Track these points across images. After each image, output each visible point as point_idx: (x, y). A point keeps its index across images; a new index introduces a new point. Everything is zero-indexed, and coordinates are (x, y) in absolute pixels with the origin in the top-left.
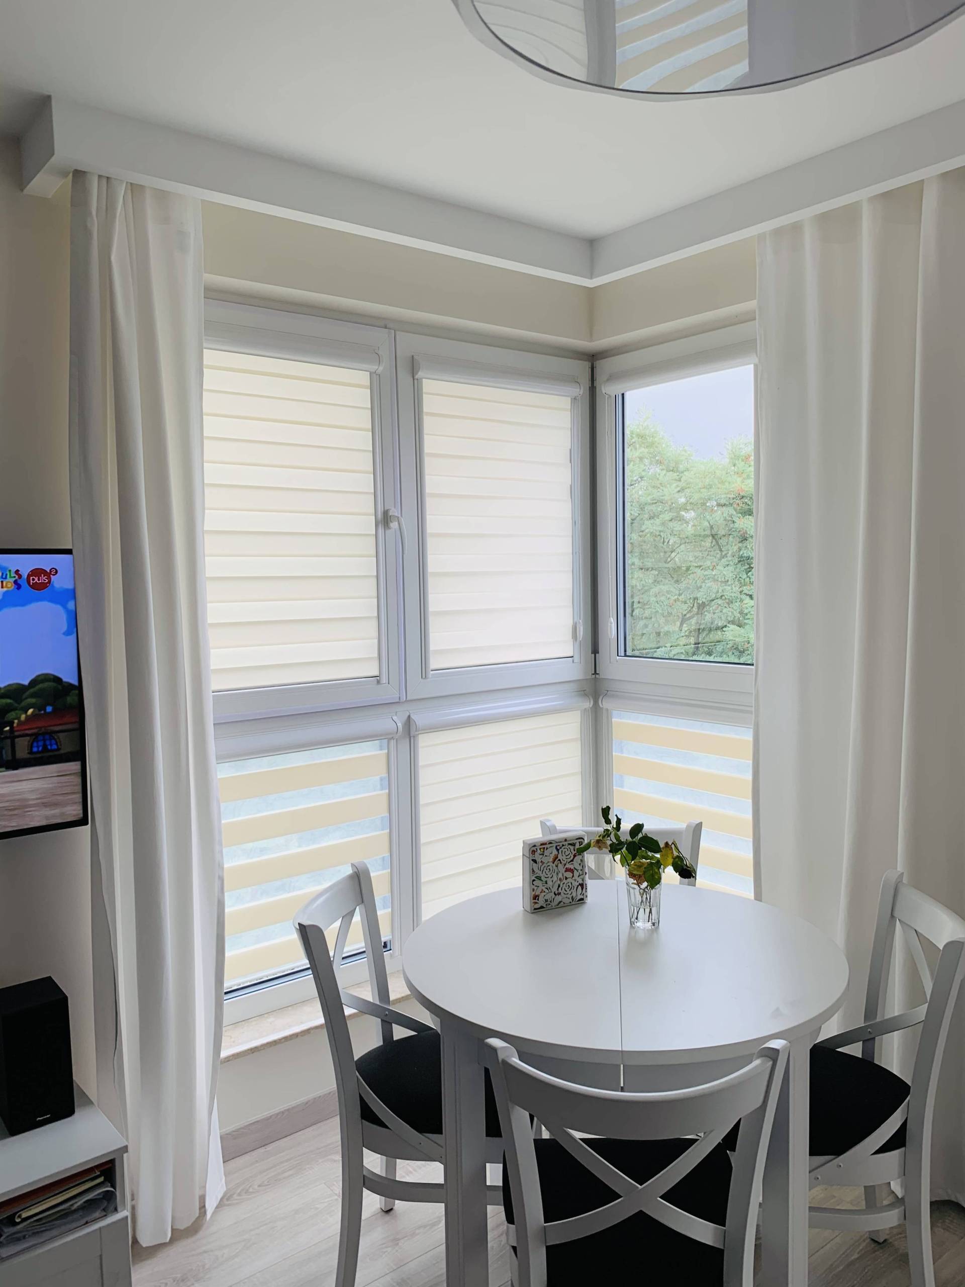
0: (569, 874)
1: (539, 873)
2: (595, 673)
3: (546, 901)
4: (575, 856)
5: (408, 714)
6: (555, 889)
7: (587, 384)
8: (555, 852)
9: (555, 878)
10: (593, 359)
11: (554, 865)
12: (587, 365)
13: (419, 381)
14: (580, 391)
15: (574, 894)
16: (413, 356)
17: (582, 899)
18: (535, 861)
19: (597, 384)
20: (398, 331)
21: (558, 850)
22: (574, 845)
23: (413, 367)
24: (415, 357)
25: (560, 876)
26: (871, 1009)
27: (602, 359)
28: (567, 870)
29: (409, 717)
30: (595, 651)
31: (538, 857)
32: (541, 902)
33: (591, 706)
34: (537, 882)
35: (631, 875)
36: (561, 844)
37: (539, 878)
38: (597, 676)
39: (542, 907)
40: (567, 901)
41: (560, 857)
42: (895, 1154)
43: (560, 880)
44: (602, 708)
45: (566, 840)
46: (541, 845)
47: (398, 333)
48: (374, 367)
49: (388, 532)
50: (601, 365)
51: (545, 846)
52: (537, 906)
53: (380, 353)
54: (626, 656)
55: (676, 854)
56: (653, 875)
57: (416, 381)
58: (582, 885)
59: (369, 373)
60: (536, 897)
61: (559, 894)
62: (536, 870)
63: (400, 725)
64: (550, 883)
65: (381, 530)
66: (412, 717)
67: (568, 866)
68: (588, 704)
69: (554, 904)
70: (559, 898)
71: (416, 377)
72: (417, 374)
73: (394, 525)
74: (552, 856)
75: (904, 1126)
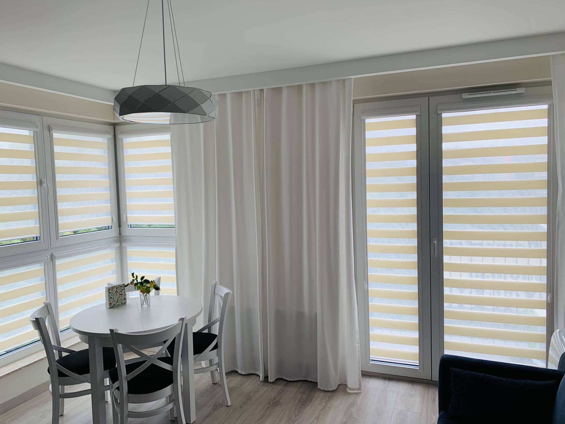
0: (121, 296)
1: (111, 296)
2: (120, 234)
3: (114, 304)
4: (122, 290)
5: (51, 253)
6: (116, 301)
7: (113, 133)
8: (116, 289)
9: (116, 298)
10: (114, 125)
11: (116, 293)
12: (112, 127)
13: (52, 134)
14: (111, 136)
15: (122, 302)
16: (49, 126)
17: (125, 303)
18: (110, 293)
19: (116, 133)
20: (44, 116)
21: (117, 289)
22: (122, 287)
23: (50, 129)
24: (50, 125)
25: (118, 296)
26: (210, 320)
27: (117, 125)
28: (120, 295)
29: (52, 254)
30: (120, 226)
31: (111, 291)
32: (112, 305)
33: (119, 245)
34: (111, 299)
35: (141, 291)
36: (118, 287)
37: (111, 298)
38: (121, 235)
39: (112, 307)
40: (120, 304)
41: (117, 291)
42: (215, 351)
43: (118, 298)
44: (123, 246)
45: (119, 286)
46: (112, 287)
47: (43, 117)
48: (35, 130)
49: (42, 187)
50: (118, 128)
51: (113, 288)
52: (111, 306)
53: (36, 124)
54: (131, 227)
55: (154, 284)
56: (148, 290)
57: (50, 134)
58: (125, 299)
59: (33, 132)
60: (110, 304)
61: (118, 302)
62: (110, 295)
63: (49, 257)
64: (115, 299)
65: (39, 187)
66: (53, 254)
67: (120, 293)
68: (118, 245)
69: (116, 305)
70: (118, 303)
71: (51, 132)
72: (51, 131)
73: (44, 185)
74: (115, 291)
75: (217, 343)
